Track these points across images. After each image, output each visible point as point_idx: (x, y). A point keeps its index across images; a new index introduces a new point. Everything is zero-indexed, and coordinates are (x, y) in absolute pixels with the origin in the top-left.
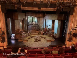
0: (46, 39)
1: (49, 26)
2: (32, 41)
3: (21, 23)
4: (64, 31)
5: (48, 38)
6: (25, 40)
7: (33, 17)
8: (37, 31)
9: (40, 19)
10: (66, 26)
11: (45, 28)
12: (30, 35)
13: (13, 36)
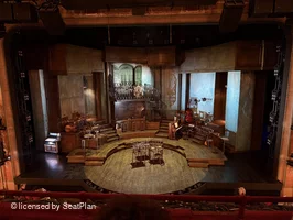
0: (184, 155)
1: (204, 99)
2: (121, 163)
3: (90, 93)
4: (271, 119)
5: (194, 151)
6: (94, 156)
7: (134, 65)
8: (152, 124)
9: (166, 72)
10: (279, 94)
11: (187, 108)
12: (123, 138)
13: (54, 140)
